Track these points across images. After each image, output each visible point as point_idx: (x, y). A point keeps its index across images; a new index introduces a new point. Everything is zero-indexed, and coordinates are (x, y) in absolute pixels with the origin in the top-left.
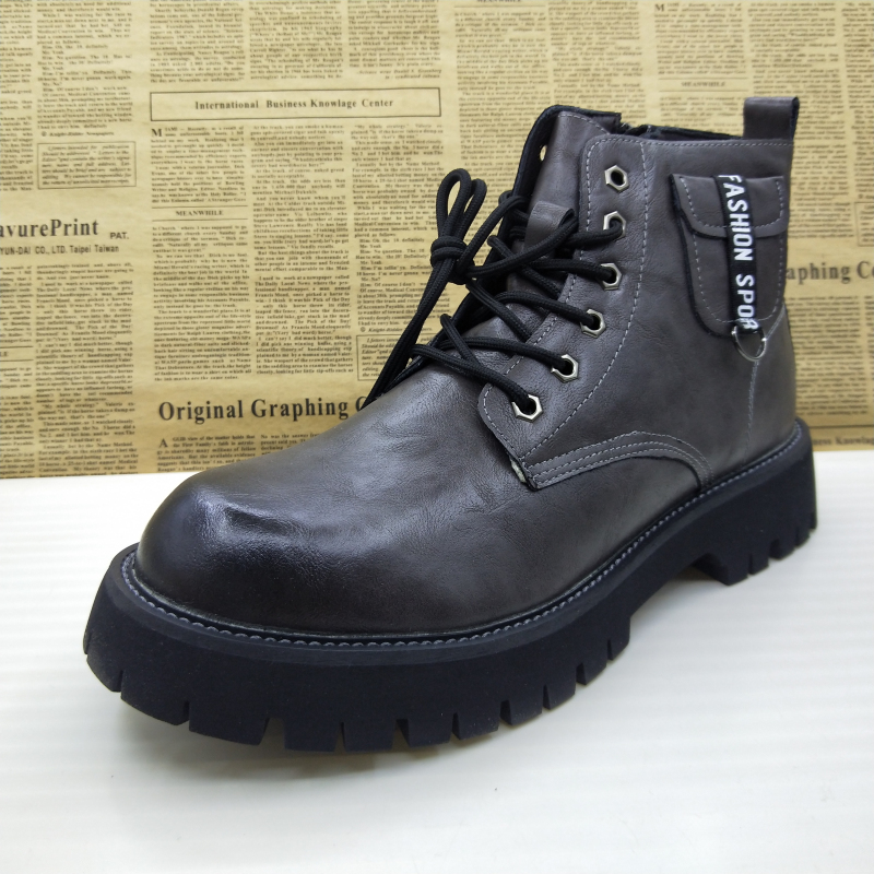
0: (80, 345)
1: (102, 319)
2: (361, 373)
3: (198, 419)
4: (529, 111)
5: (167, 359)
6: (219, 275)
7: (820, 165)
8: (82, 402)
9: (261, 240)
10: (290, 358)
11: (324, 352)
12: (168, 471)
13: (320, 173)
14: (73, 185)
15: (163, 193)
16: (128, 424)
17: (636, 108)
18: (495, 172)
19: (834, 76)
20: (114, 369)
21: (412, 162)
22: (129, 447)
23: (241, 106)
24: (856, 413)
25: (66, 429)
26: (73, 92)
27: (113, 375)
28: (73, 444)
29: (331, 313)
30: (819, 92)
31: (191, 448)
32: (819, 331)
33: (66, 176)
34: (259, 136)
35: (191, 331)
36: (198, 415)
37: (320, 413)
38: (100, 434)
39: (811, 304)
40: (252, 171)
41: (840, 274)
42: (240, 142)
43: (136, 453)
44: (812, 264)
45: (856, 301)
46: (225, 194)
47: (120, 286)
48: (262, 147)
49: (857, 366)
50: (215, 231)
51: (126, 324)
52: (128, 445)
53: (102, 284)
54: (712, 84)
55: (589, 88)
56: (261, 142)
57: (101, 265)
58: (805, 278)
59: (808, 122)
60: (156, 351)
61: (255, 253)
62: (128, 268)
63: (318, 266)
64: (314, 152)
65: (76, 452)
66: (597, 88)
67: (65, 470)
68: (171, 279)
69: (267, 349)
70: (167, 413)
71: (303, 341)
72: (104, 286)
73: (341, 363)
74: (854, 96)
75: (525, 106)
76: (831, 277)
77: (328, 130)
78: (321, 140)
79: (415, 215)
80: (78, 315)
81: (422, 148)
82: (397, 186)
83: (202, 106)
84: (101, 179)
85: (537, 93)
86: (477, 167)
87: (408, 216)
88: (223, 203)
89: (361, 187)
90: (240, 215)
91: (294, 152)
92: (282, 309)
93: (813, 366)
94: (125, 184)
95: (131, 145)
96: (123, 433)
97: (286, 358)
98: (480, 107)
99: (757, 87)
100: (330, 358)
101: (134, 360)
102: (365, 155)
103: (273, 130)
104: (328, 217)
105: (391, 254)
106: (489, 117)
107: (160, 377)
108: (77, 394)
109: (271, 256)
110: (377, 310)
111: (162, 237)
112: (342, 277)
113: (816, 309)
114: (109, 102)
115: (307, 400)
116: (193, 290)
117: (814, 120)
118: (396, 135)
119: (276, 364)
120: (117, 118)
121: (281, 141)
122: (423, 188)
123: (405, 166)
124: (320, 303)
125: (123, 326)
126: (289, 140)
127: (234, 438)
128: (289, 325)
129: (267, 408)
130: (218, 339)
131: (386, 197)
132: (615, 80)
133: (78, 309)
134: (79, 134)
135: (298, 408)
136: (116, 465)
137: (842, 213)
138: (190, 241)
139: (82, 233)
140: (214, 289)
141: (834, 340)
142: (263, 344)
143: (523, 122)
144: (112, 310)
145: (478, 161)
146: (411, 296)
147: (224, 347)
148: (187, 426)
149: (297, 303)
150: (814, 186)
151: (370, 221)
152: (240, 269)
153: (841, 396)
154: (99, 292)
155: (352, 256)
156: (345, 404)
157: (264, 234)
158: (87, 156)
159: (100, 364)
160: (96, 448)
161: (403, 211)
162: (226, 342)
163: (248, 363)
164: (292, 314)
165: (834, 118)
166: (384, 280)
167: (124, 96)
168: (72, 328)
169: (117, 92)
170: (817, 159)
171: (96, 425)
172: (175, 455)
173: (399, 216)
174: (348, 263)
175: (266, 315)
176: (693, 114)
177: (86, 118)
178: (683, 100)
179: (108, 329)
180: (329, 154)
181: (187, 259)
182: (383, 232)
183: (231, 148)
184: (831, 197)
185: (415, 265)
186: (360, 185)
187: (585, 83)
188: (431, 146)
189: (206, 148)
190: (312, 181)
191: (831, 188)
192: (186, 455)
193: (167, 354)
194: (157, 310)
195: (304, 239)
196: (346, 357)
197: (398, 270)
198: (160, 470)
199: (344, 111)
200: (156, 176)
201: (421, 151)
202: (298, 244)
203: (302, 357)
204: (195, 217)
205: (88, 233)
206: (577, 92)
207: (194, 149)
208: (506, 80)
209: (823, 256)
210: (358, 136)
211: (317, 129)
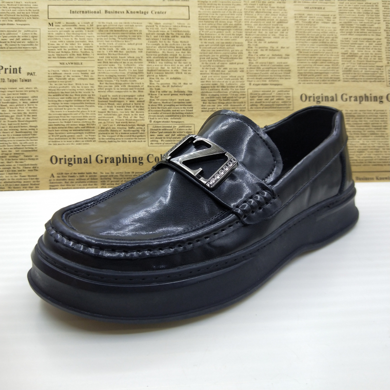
0: (12, 127)
1: (23, 114)
2: (150, 142)
3: (69, 164)
4: (232, 18)
5: (55, 135)
6: (80, 94)
7: (369, 48)
8: (13, 155)
9: (101, 77)
10: (115, 135)
11: (132, 132)
12: (55, 189)
13: (130, 45)
14: (9, 49)
15: (53, 54)
16: (35, 166)
17: (283, 18)
18: (215, 47)
19: (376, 6)
20: (28, 139)
21: (175, 41)
22: (35, 177)
23: (92, 12)
24: (385, 165)
25: (4, 168)
26: (10, 4)
27: (28, 142)
28: (8, 175)
29: (135, 113)
30: (369, 13)
31: (66, 178)
32: (369, 126)
33: (6, 45)
34: (101, 27)
35: (66, 121)
36: (69, 162)
37: (130, 162)
38: (21, 171)
39: (365, 113)
40: (98, 44)
41: (378, 99)
42: (92, 30)
43: (38, 180)
44: (365, 95)
45: (386, 112)
46: (84, 55)
47: (32, 99)
48: (102, 32)
49: (386, 143)
50: (79, 72)
51: (34, 117)
52: (35, 176)
53: (23, 97)
54: (319, 8)
55: (260, 8)
56: (102, 30)
57: (23, 88)
58: (362, 101)
59: (364, 27)
60: (49, 131)
61: (98, 83)
62: (36, 90)
63: (129, 90)
64: (128, 35)
65: (9, 179)
66: (264, 8)
67: (4, 188)
68: (57, 95)
69: (104, 130)
70: (54, 161)
71: (121, 127)
72: (24, 99)
73: (140, 137)
74: (385, 16)
75: (230, 16)
76: (374, 101)
77: (134, 25)
78: (131, 29)
79: (176, 66)
80: (11, 112)
81: (180, 34)
82: (168, 52)
83: (73, 12)
84: (24, 46)
85: (235, 10)
86: (207, 44)
87: (173, 67)
88: (83, 59)
89: (150, 52)
90: (91, 65)
91: (117, 35)
92: (111, 111)
93: (365, 143)
94: (35, 49)
95: (38, 30)
96: (32, 170)
97: (113, 135)
98: (209, 15)
99: (340, 10)
100: (134, 135)
101: (38, 135)
102: (153, 37)
103: (108, 24)
104: (134, 67)
105: (165, 85)
106: (213, 20)
107: (51, 143)
108: (10, 151)
109: (106, 85)
110: (158, 112)
111: (53, 75)
112: (141, 96)
113: (367, 116)
114: (28, 9)
115: (123, 155)
116: (67, 101)
117: (367, 26)
118: (168, 28)
119: (108, 138)
120: (31, 17)
121: (112, 29)
122: (180, 53)
123: (172, 43)
124: (130, 108)
125: (33, 118)
126: (115, 29)
127: (87, 173)
128: (114, 119)
129: (103, 159)
130: (80, 125)
131: (163, 57)
132: (273, 5)
133: (11, 109)
134: (13, 24)
135: (118, 159)
136: (29, 186)
137: (379, 71)
138: (66, 77)
139: (14, 73)
140: (78, 101)
141: (376, 130)
142: (102, 128)
143: (229, 23)
144: (28, 110)
145: (208, 41)
146: (175, 106)
147: (82, 129)
148: (64, 167)
149: (118, 108)
150: (366, 58)
151: (155, 69)
152: (91, 91)
153: (379, 157)
154: (22, 101)
155: (145, 86)
156: (142, 158)
157: (103, 74)
158: (16, 35)
159: (22, 136)
160: (19, 178)
161: (170, 64)
162: (84, 126)
163: (94, 137)
164: (115, 113)
165: (376, 26)
166: (161, 97)
167: (35, 7)
168: (8, 119)
169: (31, 4)
170: (368, 45)
171: (19, 166)
172: (58, 181)
173: (169, 67)
174: (143, 89)
175: (103, 114)
176: (310, 22)
177: (16, 17)
178: (306, 15)
179: (25, 120)
180: (135, 36)
181: (65, 86)
182: (161, 74)
183: (87, 32)
184: (374, 63)
185: (176, 90)
186: (150, 51)
187: (259, 6)
188: (184, 33)
189: (75, 32)
190: (126, 49)
191: (375, 59)
192: (63, 182)
193: (54, 132)
194: (50, 110)
195: (122, 77)
196: (142, 135)
197: (168, 93)
198: (50, 189)
199: (143, 16)
200: (50, 46)
201: (180, 36)
202: (119, 79)
203: (121, 134)
204: (69, 65)
205: (16, 73)
206: (255, 10)
207: (69, 33)
208: (221, 3)
209: (371, 90)
210: (150, 28)
211: (129, 24)
